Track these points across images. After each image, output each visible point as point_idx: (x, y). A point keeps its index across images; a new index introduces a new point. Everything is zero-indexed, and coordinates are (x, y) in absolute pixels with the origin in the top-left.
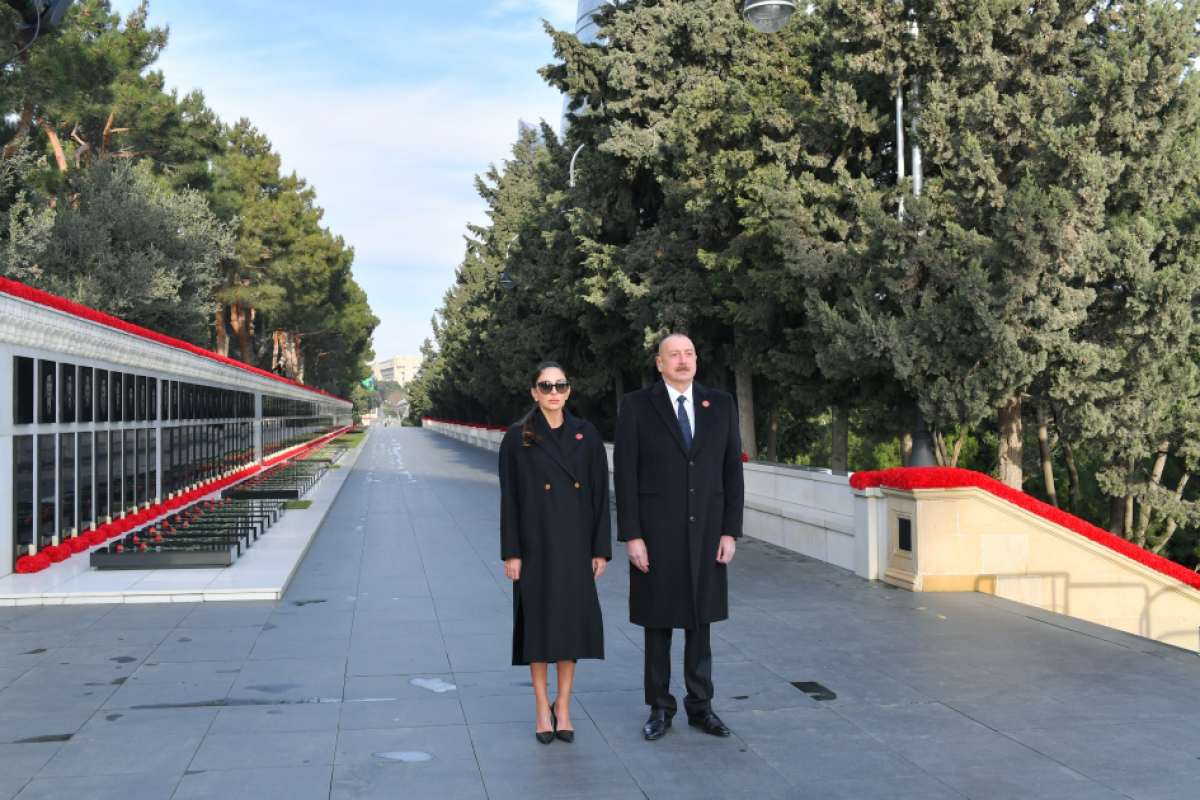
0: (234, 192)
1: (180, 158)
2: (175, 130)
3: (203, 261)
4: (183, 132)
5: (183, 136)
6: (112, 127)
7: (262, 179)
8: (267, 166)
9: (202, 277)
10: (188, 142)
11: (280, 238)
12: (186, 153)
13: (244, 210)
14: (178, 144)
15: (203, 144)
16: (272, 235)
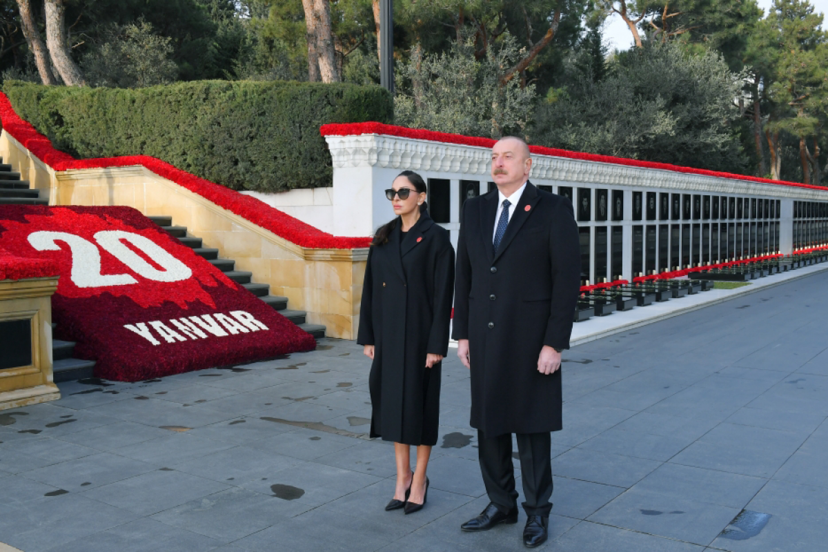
0: (771, 48)
1: (715, 28)
2: (707, 8)
3: (715, 103)
4: (713, 9)
5: (713, 12)
6: (667, 14)
7: (799, 35)
8: (805, 23)
9: (715, 115)
10: (717, 15)
11: (808, 80)
12: (717, 24)
13: (780, 61)
14: (710, 19)
15: (729, 15)
16: (802, 78)
